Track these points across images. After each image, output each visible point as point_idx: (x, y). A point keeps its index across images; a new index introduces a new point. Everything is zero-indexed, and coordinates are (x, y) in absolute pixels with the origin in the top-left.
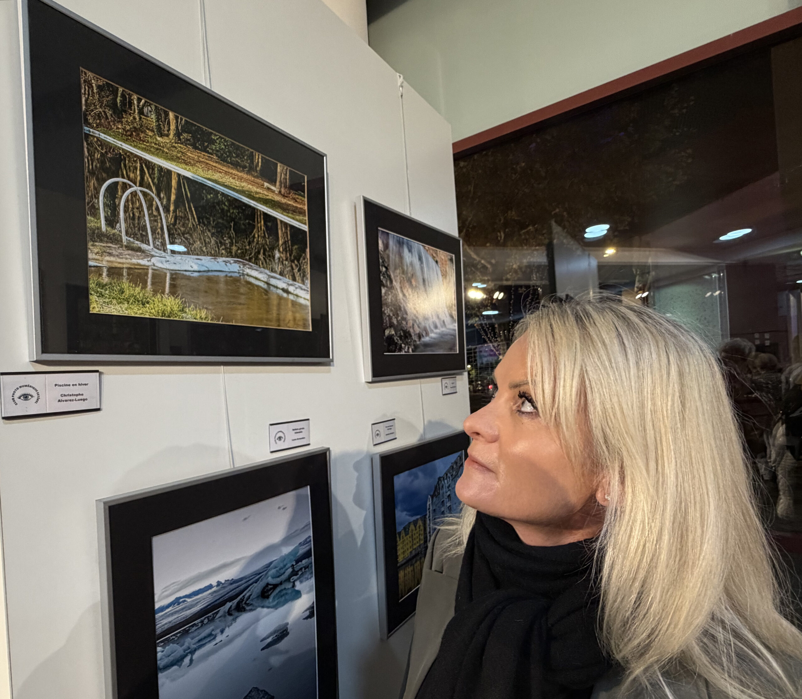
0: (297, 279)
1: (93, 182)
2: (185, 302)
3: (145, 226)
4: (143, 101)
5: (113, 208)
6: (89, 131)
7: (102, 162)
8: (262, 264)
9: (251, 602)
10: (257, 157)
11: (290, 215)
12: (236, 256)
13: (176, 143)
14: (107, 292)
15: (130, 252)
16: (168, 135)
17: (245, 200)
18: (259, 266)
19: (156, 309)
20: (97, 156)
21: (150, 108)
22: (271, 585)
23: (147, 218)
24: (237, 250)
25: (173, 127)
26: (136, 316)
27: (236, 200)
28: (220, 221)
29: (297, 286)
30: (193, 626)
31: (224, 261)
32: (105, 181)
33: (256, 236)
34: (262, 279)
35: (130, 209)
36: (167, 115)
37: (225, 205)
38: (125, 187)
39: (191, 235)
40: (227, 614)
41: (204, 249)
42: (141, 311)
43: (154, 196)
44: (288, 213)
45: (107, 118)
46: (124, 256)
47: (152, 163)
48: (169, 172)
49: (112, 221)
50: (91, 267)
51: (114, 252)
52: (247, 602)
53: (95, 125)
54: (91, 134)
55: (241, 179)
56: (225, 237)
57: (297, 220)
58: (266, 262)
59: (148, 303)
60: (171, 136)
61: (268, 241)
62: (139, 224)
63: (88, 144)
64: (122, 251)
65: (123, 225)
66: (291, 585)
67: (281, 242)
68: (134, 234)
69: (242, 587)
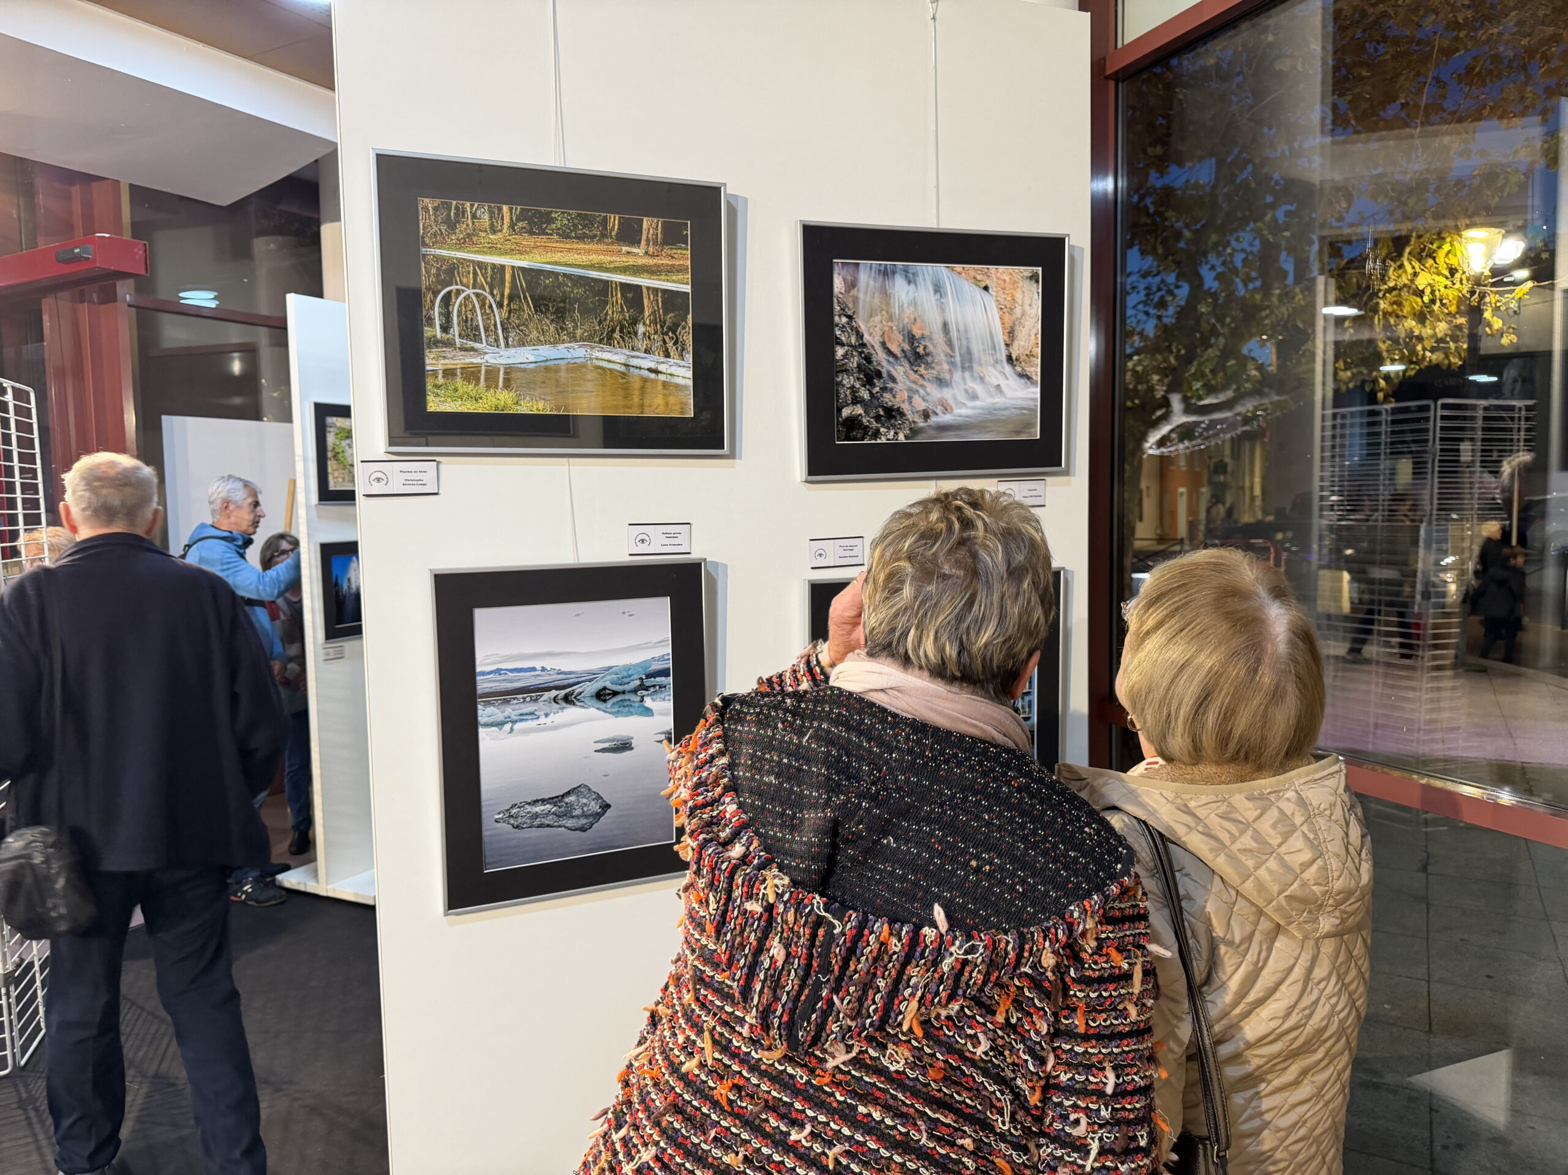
0: (672, 354)
1: (430, 295)
3: (478, 326)
4: (476, 205)
5: (447, 316)
6: (426, 251)
7: (438, 275)
8: (618, 343)
9: (583, 700)
10: (612, 220)
11: (662, 277)
12: (582, 339)
13: (510, 236)
14: (442, 392)
15: (463, 353)
16: (501, 231)
17: (594, 274)
18: (614, 346)
19: (489, 404)
20: (433, 271)
21: (482, 210)
22: (609, 690)
23: (480, 318)
24: (583, 334)
25: (507, 220)
26: (469, 411)
27: (581, 278)
28: (561, 305)
29: (670, 363)
30: (514, 699)
31: (566, 348)
32: (439, 292)
33: (610, 312)
34: (618, 361)
35: (463, 312)
36: (500, 210)
37: (568, 286)
38: (458, 292)
39: (527, 326)
40: (552, 701)
41: (542, 338)
42: (474, 407)
43: (487, 294)
44: (660, 275)
45: (442, 234)
46: (458, 358)
47: (485, 263)
48: (503, 267)
49: (445, 329)
50: (428, 371)
51: (449, 355)
52: (578, 698)
53: (431, 244)
54: (428, 253)
55: (589, 252)
56: (568, 321)
57: (675, 282)
58: (624, 341)
59: (481, 398)
60: (504, 231)
61: (627, 315)
62: (471, 325)
63: (425, 263)
64: (456, 353)
65: (456, 329)
66: (638, 699)
67: (647, 314)
68: (468, 335)
69: (571, 681)
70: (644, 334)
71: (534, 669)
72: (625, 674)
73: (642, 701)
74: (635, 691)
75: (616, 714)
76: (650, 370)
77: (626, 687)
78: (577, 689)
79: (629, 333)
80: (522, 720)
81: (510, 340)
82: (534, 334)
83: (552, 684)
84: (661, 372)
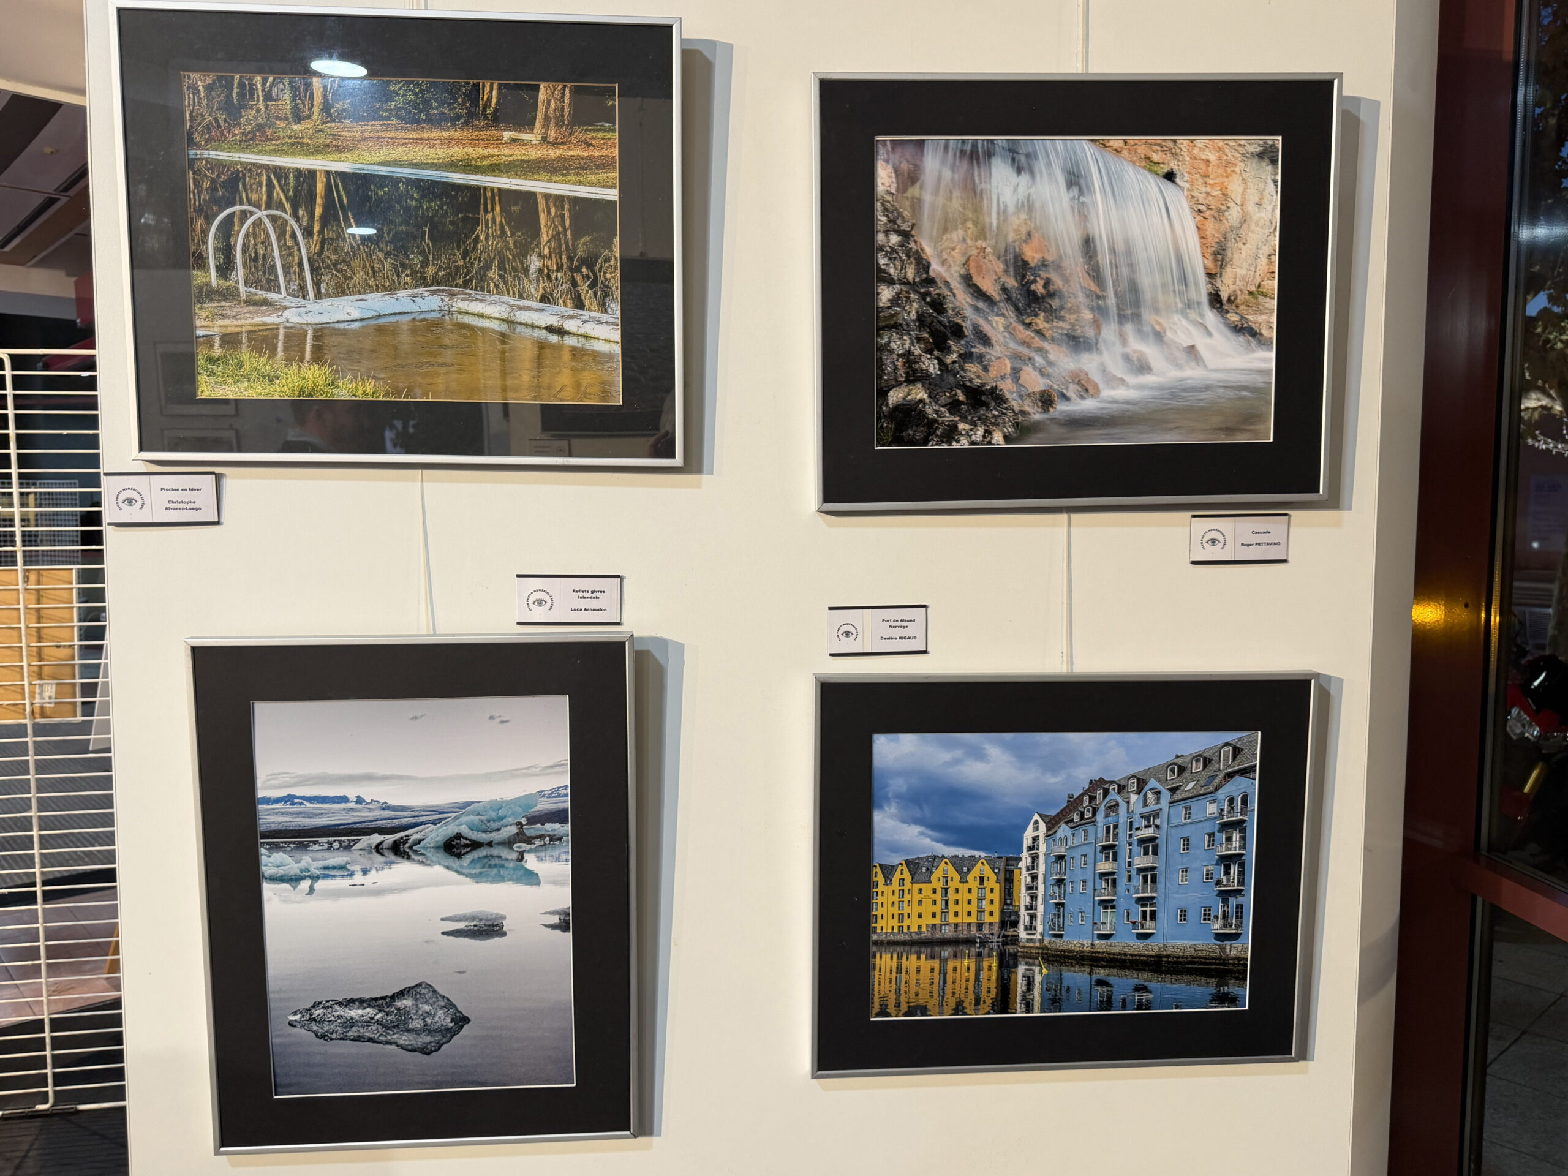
0: (587, 303)
1: (200, 222)
2: (337, 371)
3: (274, 266)
4: (271, 79)
6: (196, 154)
7: (213, 189)
8: (496, 286)
9: (423, 851)
10: (487, 89)
11: (572, 178)
12: (436, 282)
13: (323, 123)
14: (220, 368)
15: (251, 308)
16: (309, 117)
17: (456, 178)
18: (489, 291)
19: (291, 385)
20: (207, 184)
21: (281, 86)
22: (466, 839)
23: (276, 254)
24: (437, 273)
25: (318, 99)
26: (260, 397)
27: (435, 184)
28: (403, 228)
29: (584, 318)
30: (315, 843)
31: (410, 296)
32: (216, 216)
33: (482, 237)
34: (497, 315)
35: (251, 246)
36: (309, 84)
37: (412, 198)
38: (244, 215)
39: (348, 264)
40: (373, 851)
41: (371, 282)
42: (267, 391)
43: (287, 217)
44: (568, 174)
45: (219, 126)
46: (243, 316)
47: (284, 168)
48: (312, 174)
49: (225, 268)
50: (199, 337)
51: (229, 313)
52: (415, 848)
53: (203, 143)
54: (198, 157)
55: (448, 142)
56: (412, 253)
57: (591, 184)
58: (506, 283)
59: (278, 377)
60: (315, 117)
61: (511, 241)
62: (264, 265)
63: (194, 173)
64: (240, 310)
65: (240, 272)
66: (515, 856)
67: (544, 238)
68: (258, 282)
69: (404, 821)
70: (540, 271)
71: (344, 799)
72: (493, 815)
73: (521, 859)
74: (509, 843)
75: (478, 878)
76: (550, 329)
77: (494, 836)
78: (414, 834)
79: (515, 269)
80: (326, 877)
81: (323, 286)
82: (360, 276)
83: (373, 825)
84: (568, 333)
